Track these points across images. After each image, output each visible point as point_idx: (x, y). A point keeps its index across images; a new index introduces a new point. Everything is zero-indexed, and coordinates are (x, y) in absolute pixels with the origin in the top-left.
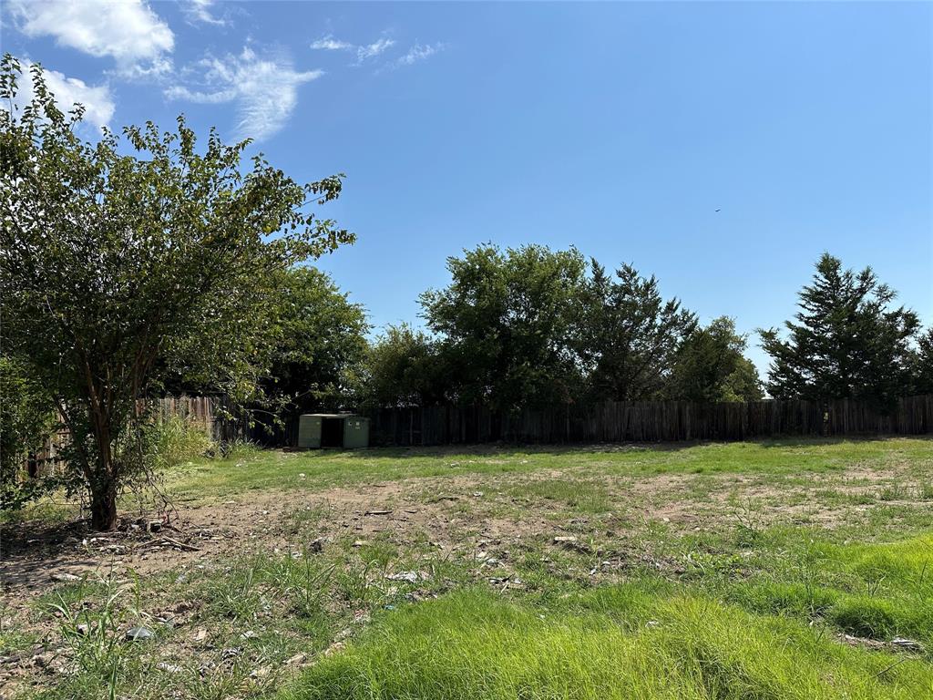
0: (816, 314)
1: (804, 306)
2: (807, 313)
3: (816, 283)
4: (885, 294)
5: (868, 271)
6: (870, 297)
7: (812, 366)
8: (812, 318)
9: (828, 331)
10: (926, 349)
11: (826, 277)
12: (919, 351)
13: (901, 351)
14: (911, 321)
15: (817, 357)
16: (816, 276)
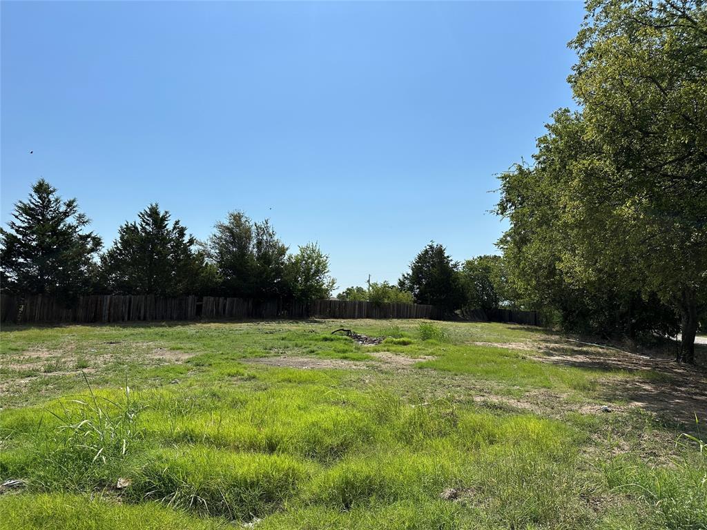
0: (26, 225)
1: (16, 217)
2: (18, 223)
3: (30, 201)
4: (82, 220)
5: (74, 201)
6: (71, 220)
7: (16, 267)
8: (23, 228)
9: (34, 240)
10: (104, 263)
11: (39, 198)
12: (99, 264)
13: (87, 262)
14: (97, 242)
15: (21, 260)
16: (31, 195)
